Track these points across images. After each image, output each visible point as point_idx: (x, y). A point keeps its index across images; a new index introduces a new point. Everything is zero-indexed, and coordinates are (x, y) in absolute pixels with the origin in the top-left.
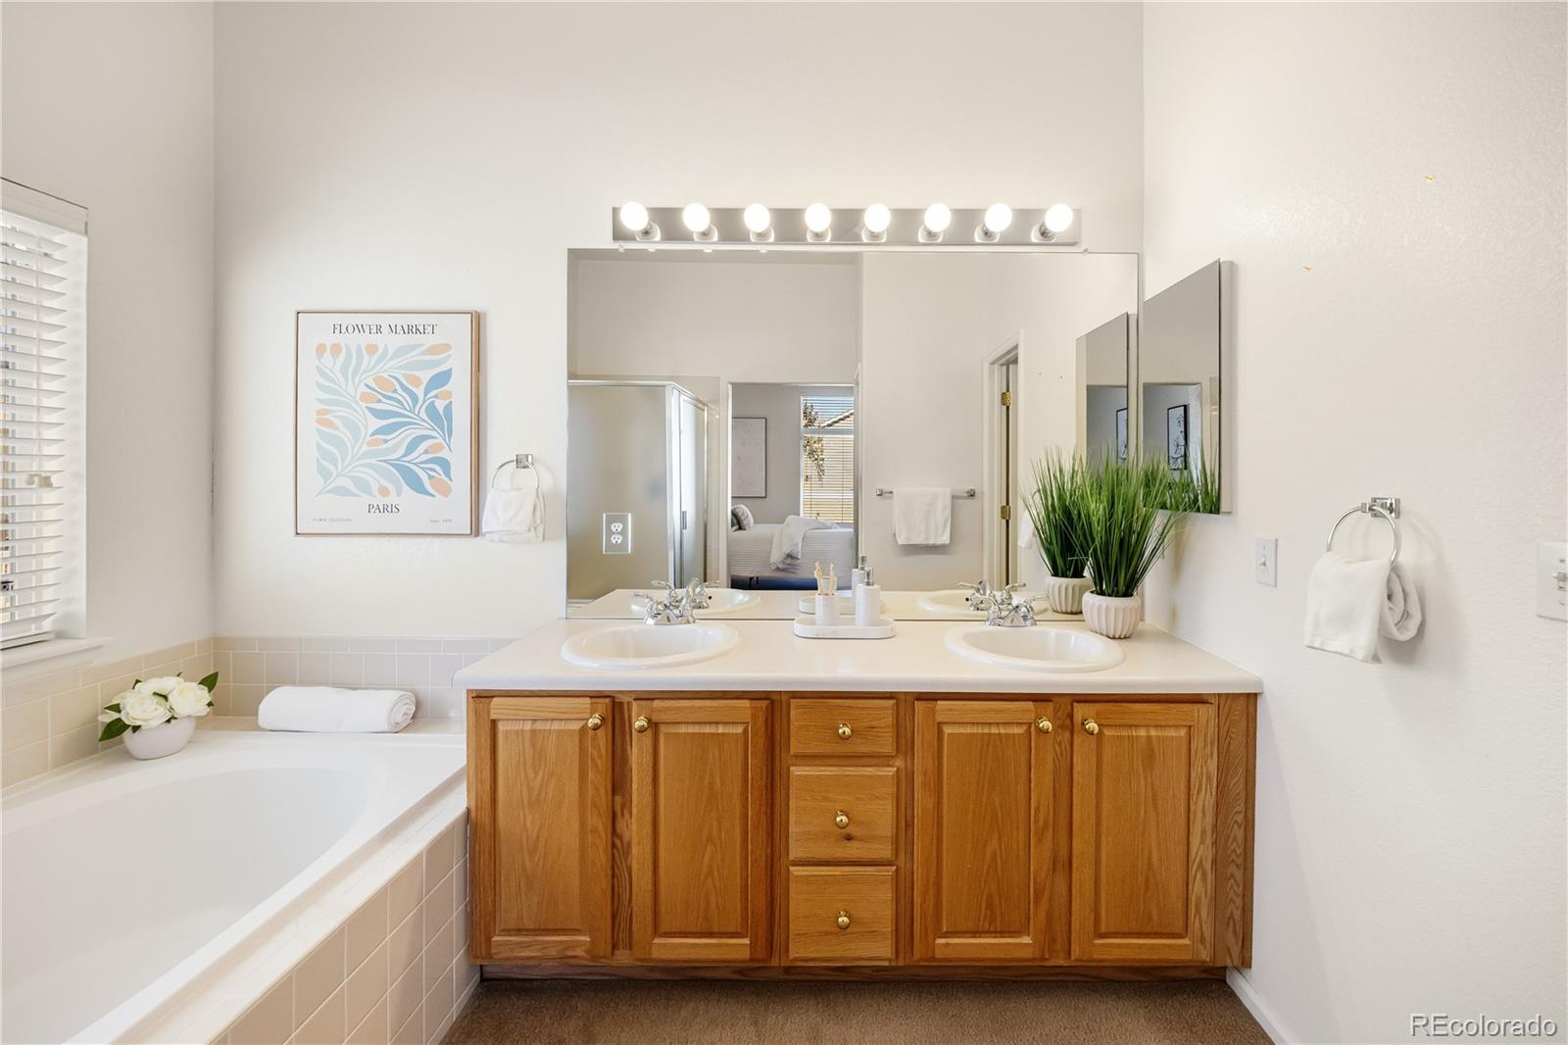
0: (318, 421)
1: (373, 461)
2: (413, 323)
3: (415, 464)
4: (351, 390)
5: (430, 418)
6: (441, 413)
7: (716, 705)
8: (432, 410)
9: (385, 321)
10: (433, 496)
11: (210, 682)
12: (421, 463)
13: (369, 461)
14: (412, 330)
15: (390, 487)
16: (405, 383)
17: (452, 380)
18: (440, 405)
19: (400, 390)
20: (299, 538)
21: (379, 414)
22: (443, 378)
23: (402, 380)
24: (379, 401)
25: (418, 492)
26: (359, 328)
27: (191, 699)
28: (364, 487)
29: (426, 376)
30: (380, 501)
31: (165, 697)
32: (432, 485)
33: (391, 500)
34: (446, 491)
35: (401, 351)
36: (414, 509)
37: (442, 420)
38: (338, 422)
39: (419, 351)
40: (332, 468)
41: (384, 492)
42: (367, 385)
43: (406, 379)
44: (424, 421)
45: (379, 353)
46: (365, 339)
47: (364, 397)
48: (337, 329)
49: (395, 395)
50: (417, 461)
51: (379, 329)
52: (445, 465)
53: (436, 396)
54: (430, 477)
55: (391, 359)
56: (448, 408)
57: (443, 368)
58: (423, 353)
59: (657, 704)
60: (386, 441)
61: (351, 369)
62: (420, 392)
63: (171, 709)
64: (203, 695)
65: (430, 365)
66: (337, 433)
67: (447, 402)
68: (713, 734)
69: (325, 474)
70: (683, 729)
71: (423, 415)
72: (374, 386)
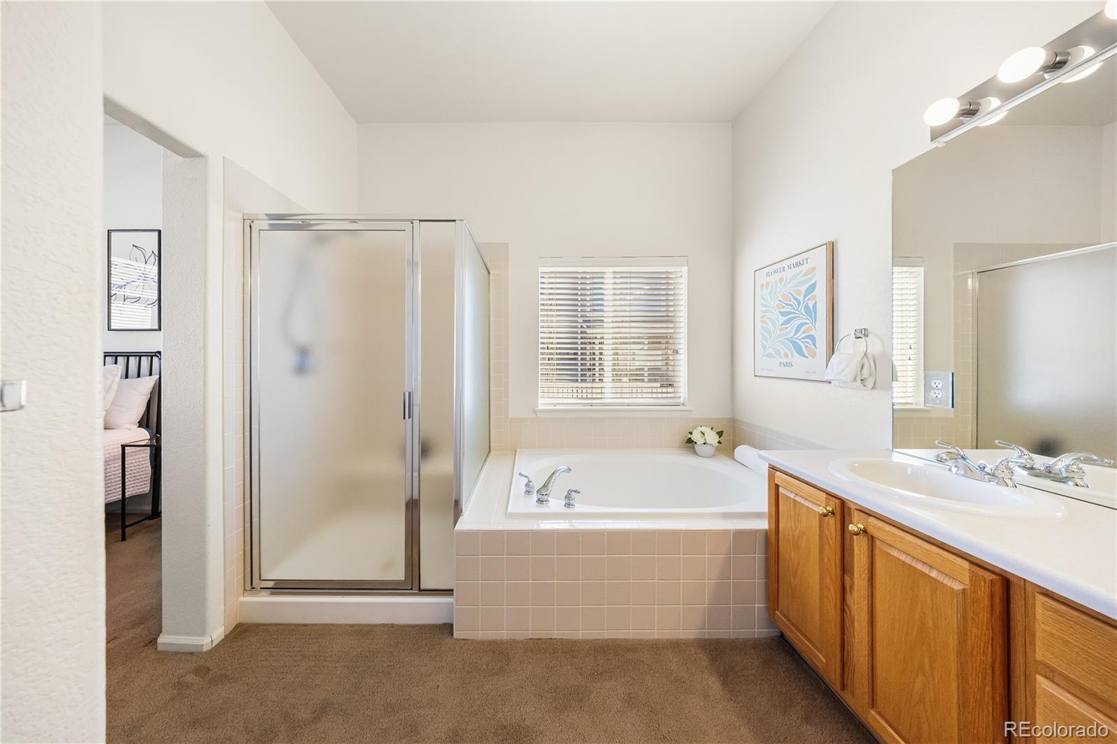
0: (762, 322)
1: (781, 339)
2: (797, 260)
3: (799, 340)
4: (772, 304)
5: (806, 313)
6: (811, 307)
7: (928, 548)
8: (807, 307)
9: (785, 264)
10: (807, 357)
11: (720, 434)
12: (803, 339)
13: (779, 339)
14: (798, 264)
15: (789, 353)
16: (795, 295)
17: (816, 289)
18: (811, 304)
19: (793, 300)
20: (756, 378)
21: (783, 314)
22: (813, 287)
23: (793, 293)
24: (784, 307)
25: (801, 356)
26: (775, 272)
27: (712, 438)
28: (778, 352)
29: (803, 289)
30: (785, 360)
31: (703, 434)
32: (807, 351)
33: (788, 360)
34: (813, 355)
35: (794, 277)
36: (800, 365)
37: (811, 312)
38: (768, 321)
39: (801, 275)
40: (766, 344)
41: (786, 356)
42: (779, 300)
43: (795, 293)
44: (803, 314)
45: (784, 282)
46: (777, 276)
47: (778, 306)
48: (768, 274)
49: (791, 303)
50: (800, 337)
51: (783, 268)
52: (813, 338)
53: (809, 300)
54: (806, 347)
55: (789, 283)
56: (815, 305)
57: (813, 282)
58: (803, 276)
59: (871, 520)
60: (786, 328)
61: (773, 293)
62: (801, 298)
63: (705, 439)
64: (716, 438)
65: (807, 281)
66: (768, 326)
67: (814, 302)
68: (926, 574)
69: (764, 347)
70: (895, 554)
71: (803, 311)
72: (782, 300)
